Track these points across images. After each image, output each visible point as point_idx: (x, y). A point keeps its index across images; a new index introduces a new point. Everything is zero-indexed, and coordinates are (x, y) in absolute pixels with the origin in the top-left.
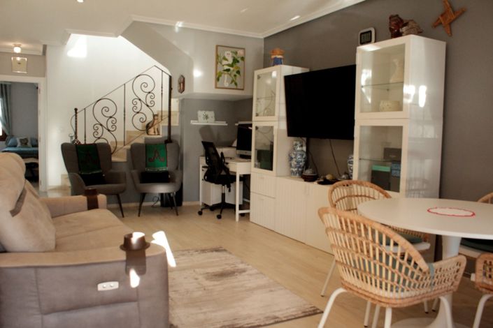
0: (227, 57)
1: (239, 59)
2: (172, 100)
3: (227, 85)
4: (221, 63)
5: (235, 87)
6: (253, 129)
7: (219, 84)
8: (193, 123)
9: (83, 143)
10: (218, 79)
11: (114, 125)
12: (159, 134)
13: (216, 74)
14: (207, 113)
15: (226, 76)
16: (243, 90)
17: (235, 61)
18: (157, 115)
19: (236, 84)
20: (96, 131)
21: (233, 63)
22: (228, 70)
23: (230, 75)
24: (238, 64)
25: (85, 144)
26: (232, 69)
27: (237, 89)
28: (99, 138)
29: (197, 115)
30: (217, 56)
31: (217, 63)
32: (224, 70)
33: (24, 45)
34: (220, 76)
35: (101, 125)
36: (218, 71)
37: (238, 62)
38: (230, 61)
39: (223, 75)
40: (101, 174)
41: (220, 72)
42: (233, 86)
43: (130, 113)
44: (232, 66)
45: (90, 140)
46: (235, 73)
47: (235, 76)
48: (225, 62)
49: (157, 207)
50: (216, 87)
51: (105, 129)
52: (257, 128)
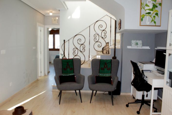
0: (148, 4)
1: (158, 5)
2: (117, 34)
3: (148, 23)
4: (144, 8)
5: (154, 24)
6: (167, 54)
7: (143, 23)
8: (129, 47)
9: (67, 58)
10: (142, 20)
11: (84, 48)
12: (108, 54)
13: (141, 16)
14: (138, 41)
15: (148, 17)
16: (160, 26)
17: (155, 6)
18: (108, 43)
19: (155, 22)
20: (74, 52)
21: (153, 8)
22: (149, 13)
23: (151, 16)
24: (156, 9)
25: (69, 59)
26: (152, 12)
27: (156, 26)
28: (76, 56)
29: (131, 43)
30: (141, 4)
31: (141, 9)
32: (147, 13)
33: (53, 12)
34: (143, 17)
35: (77, 49)
36: (142, 14)
37: (157, 7)
38: (151, 7)
39: (145, 17)
40: (74, 76)
41: (143, 15)
42: (153, 24)
43: (92, 42)
44: (152, 10)
45: (71, 57)
46: (154, 15)
47: (154, 17)
48: (147, 8)
49: (106, 94)
50: (140, 25)
51: (79, 51)
52: (170, 54)
